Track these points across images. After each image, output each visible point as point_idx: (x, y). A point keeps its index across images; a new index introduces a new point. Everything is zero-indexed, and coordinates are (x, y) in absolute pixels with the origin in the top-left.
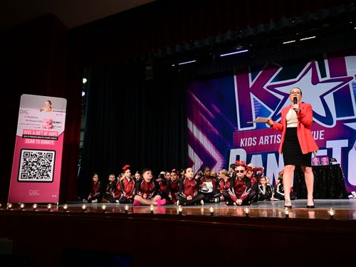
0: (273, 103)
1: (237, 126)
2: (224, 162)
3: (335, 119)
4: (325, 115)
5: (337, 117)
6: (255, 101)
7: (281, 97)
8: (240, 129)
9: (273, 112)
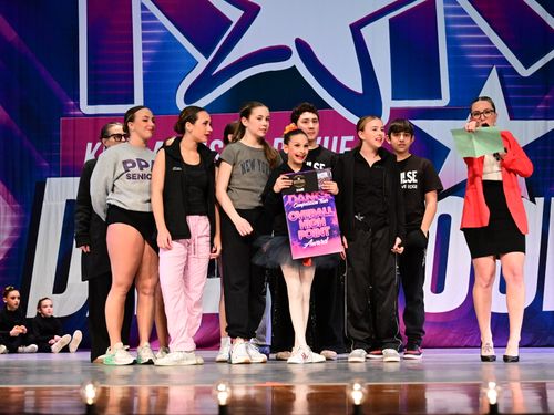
0: (207, 29)
1: (76, 98)
2: (21, 221)
3: (388, 103)
4: (359, 90)
5: (395, 97)
6: (146, 16)
7: (234, 14)
8: (86, 109)
9: (203, 62)
